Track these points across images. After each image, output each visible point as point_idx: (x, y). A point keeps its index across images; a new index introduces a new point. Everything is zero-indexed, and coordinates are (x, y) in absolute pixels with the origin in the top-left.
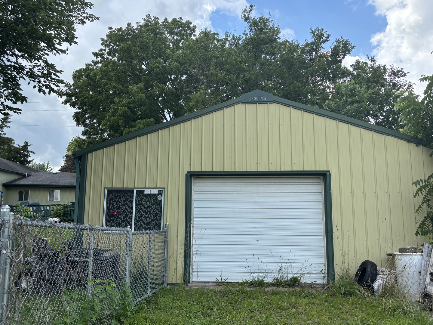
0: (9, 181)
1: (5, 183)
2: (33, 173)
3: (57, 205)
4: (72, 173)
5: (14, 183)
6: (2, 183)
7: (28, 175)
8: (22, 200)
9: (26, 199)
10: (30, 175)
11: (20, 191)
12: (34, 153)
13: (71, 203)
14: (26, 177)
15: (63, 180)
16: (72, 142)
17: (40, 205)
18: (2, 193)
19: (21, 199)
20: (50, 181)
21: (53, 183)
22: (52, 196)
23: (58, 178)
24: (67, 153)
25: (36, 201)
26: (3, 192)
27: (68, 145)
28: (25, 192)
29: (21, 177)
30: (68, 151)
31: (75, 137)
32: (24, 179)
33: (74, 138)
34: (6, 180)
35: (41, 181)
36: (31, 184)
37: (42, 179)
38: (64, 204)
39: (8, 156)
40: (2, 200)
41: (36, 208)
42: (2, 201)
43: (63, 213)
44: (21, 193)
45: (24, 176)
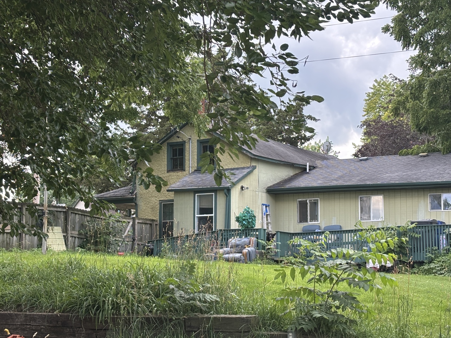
0: (278, 181)
1: (271, 187)
2: (318, 163)
3: (383, 228)
4: (403, 157)
5: (288, 186)
6: (266, 187)
7: (312, 168)
8: (307, 221)
9: (314, 217)
10: (314, 168)
11: (300, 201)
12: (315, 119)
13: (412, 223)
14: (308, 171)
15: (387, 173)
16: (372, 91)
17: (344, 231)
18: (268, 208)
19: (303, 218)
20: (358, 176)
21: (367, 180)
22: (366, 210)
23: (375, 170)
24: (366, 117)
25: (334, 223)
26: (269, 206)
27: (366, 100)
28: (310, 203)
29: (297, 172)
30: (368, 111)
31: (379, 80)
32: (306, 176)
33: (376, 81)
34: (272, 180)
35: (340, 177)
36: (322, 185)
37: (340, 174)
38: (399, 227)
39: (267, 130)
40: (269, 221)
41: (335, 237)
42: (269, 225)
43: (399, 247)
44: (303, 206)
45: (303, 170)
